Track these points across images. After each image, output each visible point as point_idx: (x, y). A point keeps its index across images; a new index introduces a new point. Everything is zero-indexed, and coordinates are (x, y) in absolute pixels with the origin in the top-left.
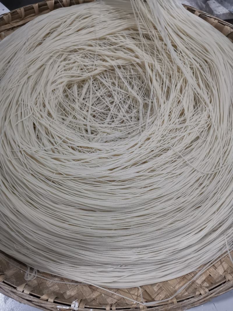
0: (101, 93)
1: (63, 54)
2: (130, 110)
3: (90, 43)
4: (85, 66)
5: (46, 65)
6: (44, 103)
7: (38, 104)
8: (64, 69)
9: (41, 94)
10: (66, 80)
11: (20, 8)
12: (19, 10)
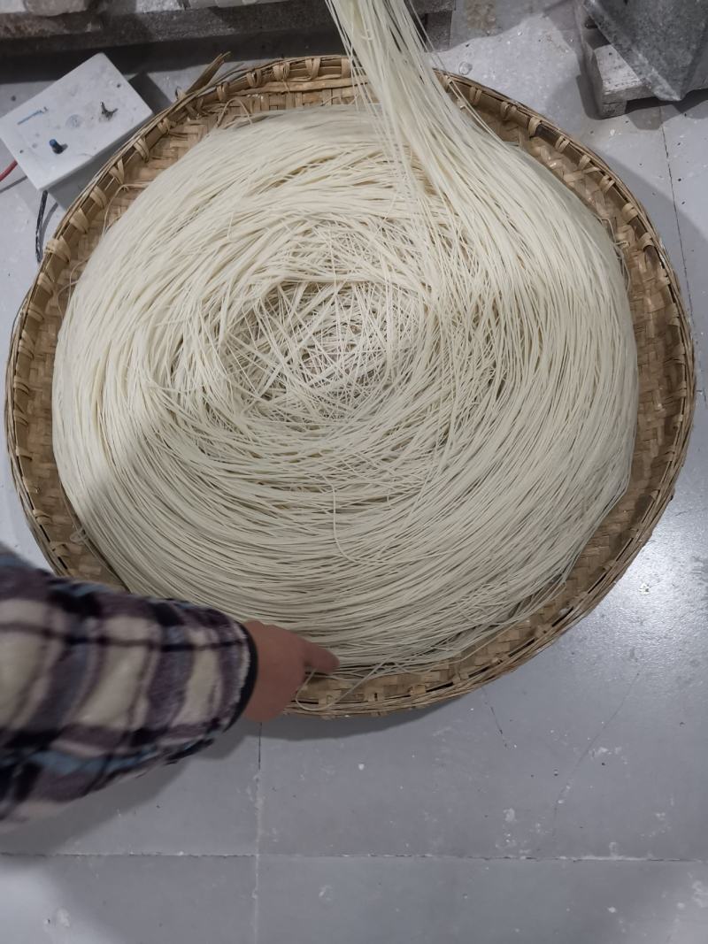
0: (346, 318)
1: (305, 222)
2: (368, 380)
3: (365, 219)
4: (336, 257)
5: (266, 231)
6: (221, 304)
7: (209, 304)
8: (294, 250)
9: (225, 286)
10: (283, 274)
11: (312, 57)
12: (310, 61)
